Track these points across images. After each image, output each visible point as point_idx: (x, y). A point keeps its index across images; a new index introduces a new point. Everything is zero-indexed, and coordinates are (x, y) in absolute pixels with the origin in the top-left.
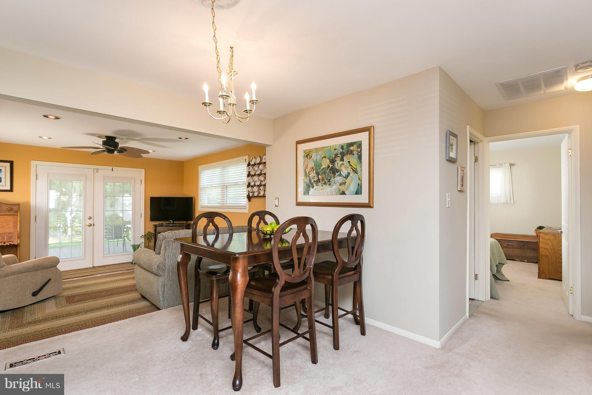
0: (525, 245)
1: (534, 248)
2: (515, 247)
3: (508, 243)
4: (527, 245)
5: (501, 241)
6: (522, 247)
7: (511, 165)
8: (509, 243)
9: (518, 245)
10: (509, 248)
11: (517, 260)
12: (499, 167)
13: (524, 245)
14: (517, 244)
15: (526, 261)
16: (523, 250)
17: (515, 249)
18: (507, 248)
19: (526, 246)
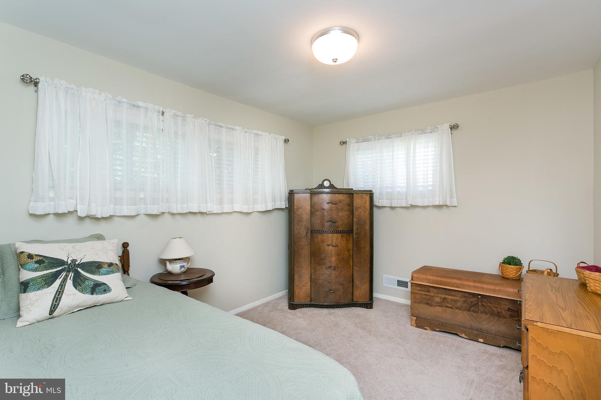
0: (480, 304)
1: (498, 313)
2: (459, 305)
3: (443, 296)
4: (483, 303)
5: (431, 289)
6: (472, 306)
7: (454, 127)
8: (447, 296)
9: (465, 302)
10: (447, 307)
11: (463, 335)
12: (431, 132)
13: (477, 304)
14: (462, 300)
15: (481, 340)
16: (475, 315)
17: (457, 311)
18: (442, 306)
19: (482, 305)
